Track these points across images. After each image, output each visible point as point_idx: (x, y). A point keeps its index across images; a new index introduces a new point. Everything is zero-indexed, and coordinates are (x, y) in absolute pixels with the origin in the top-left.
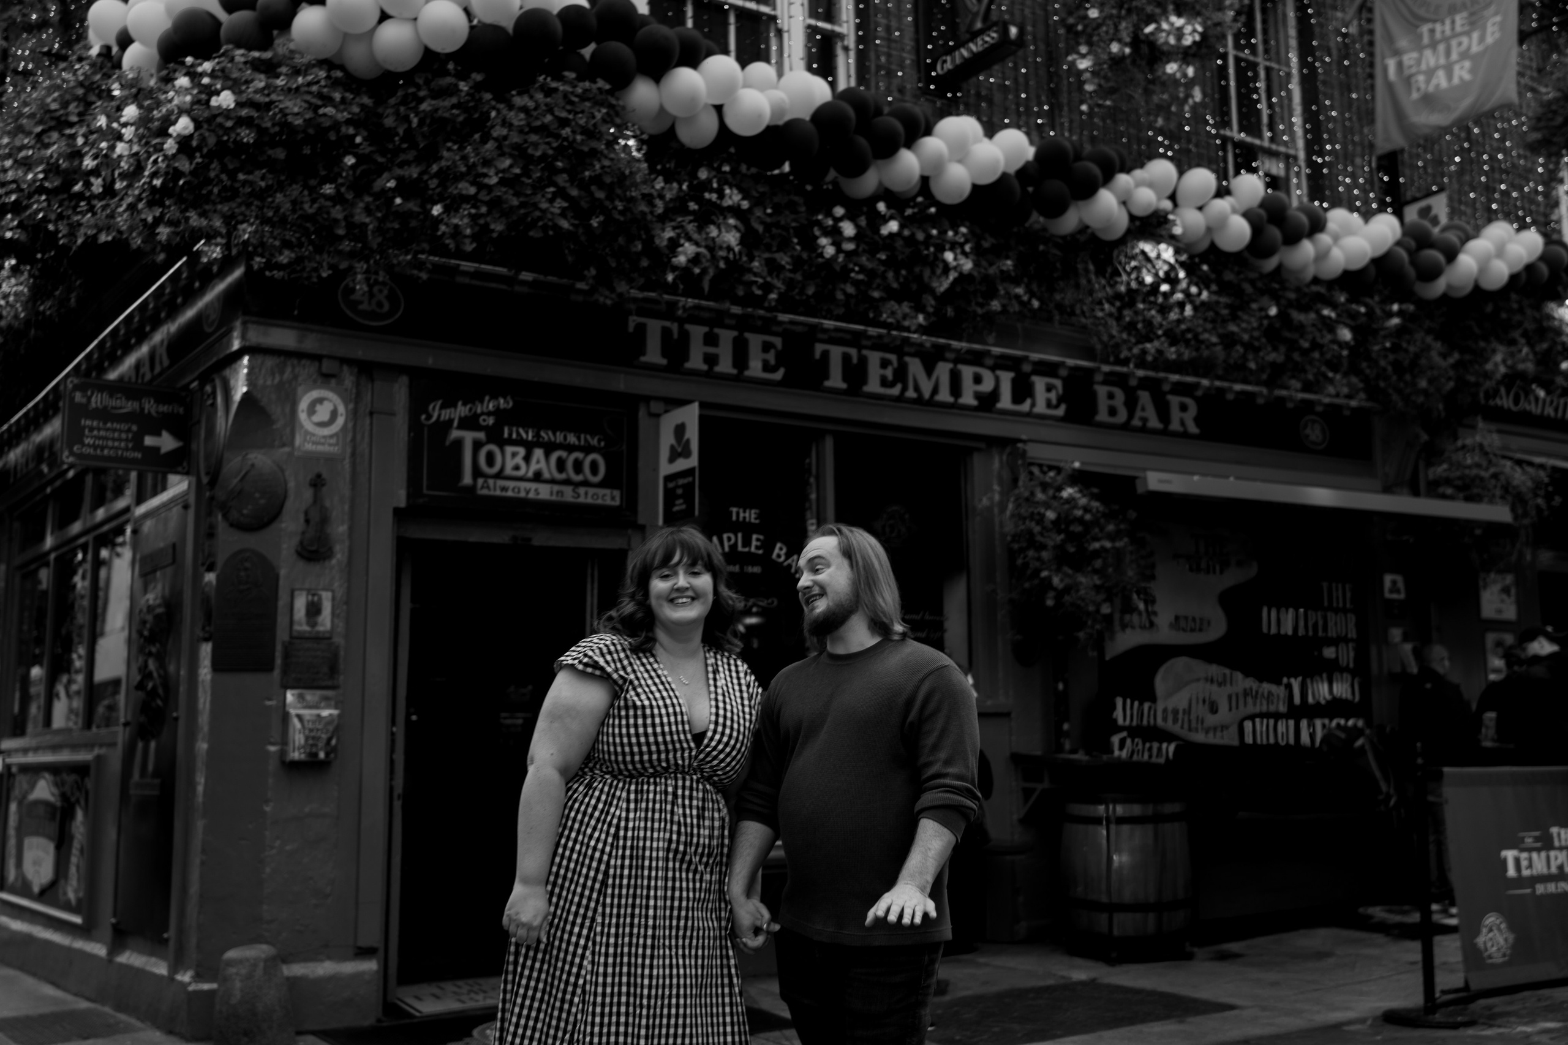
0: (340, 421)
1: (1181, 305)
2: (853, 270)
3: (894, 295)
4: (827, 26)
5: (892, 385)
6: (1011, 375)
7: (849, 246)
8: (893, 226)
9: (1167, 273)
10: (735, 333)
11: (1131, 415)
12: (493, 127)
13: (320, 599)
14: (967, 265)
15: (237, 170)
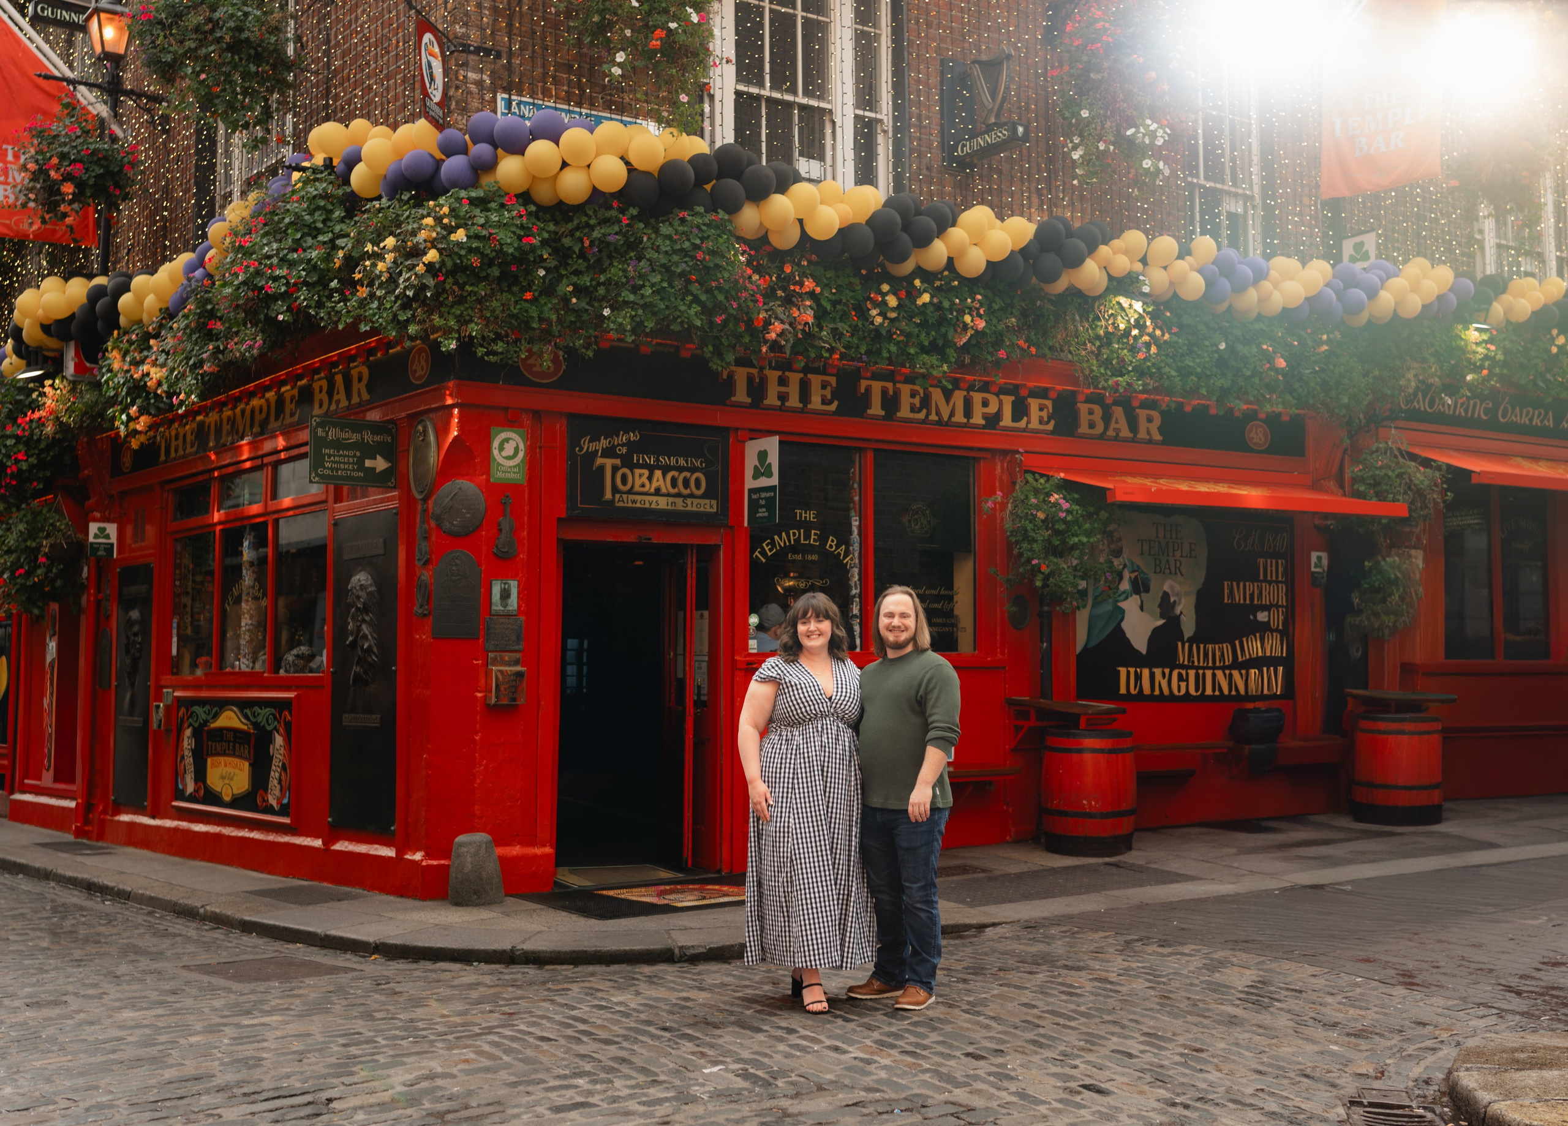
0: (521, 454)
1: (1148, 345)
2: (895, 333)
3: (923, 350)
4: (872, 115)
5: (920, 410)
6: (1013, 398)
7: (893, 315)
8: (926, 298)
9: (1137, 321)
10: (802, 376)
11: (1106, 428)
12: (644, 249)
13: (509, 586)
14: (981, 324)
15: (465, 284)
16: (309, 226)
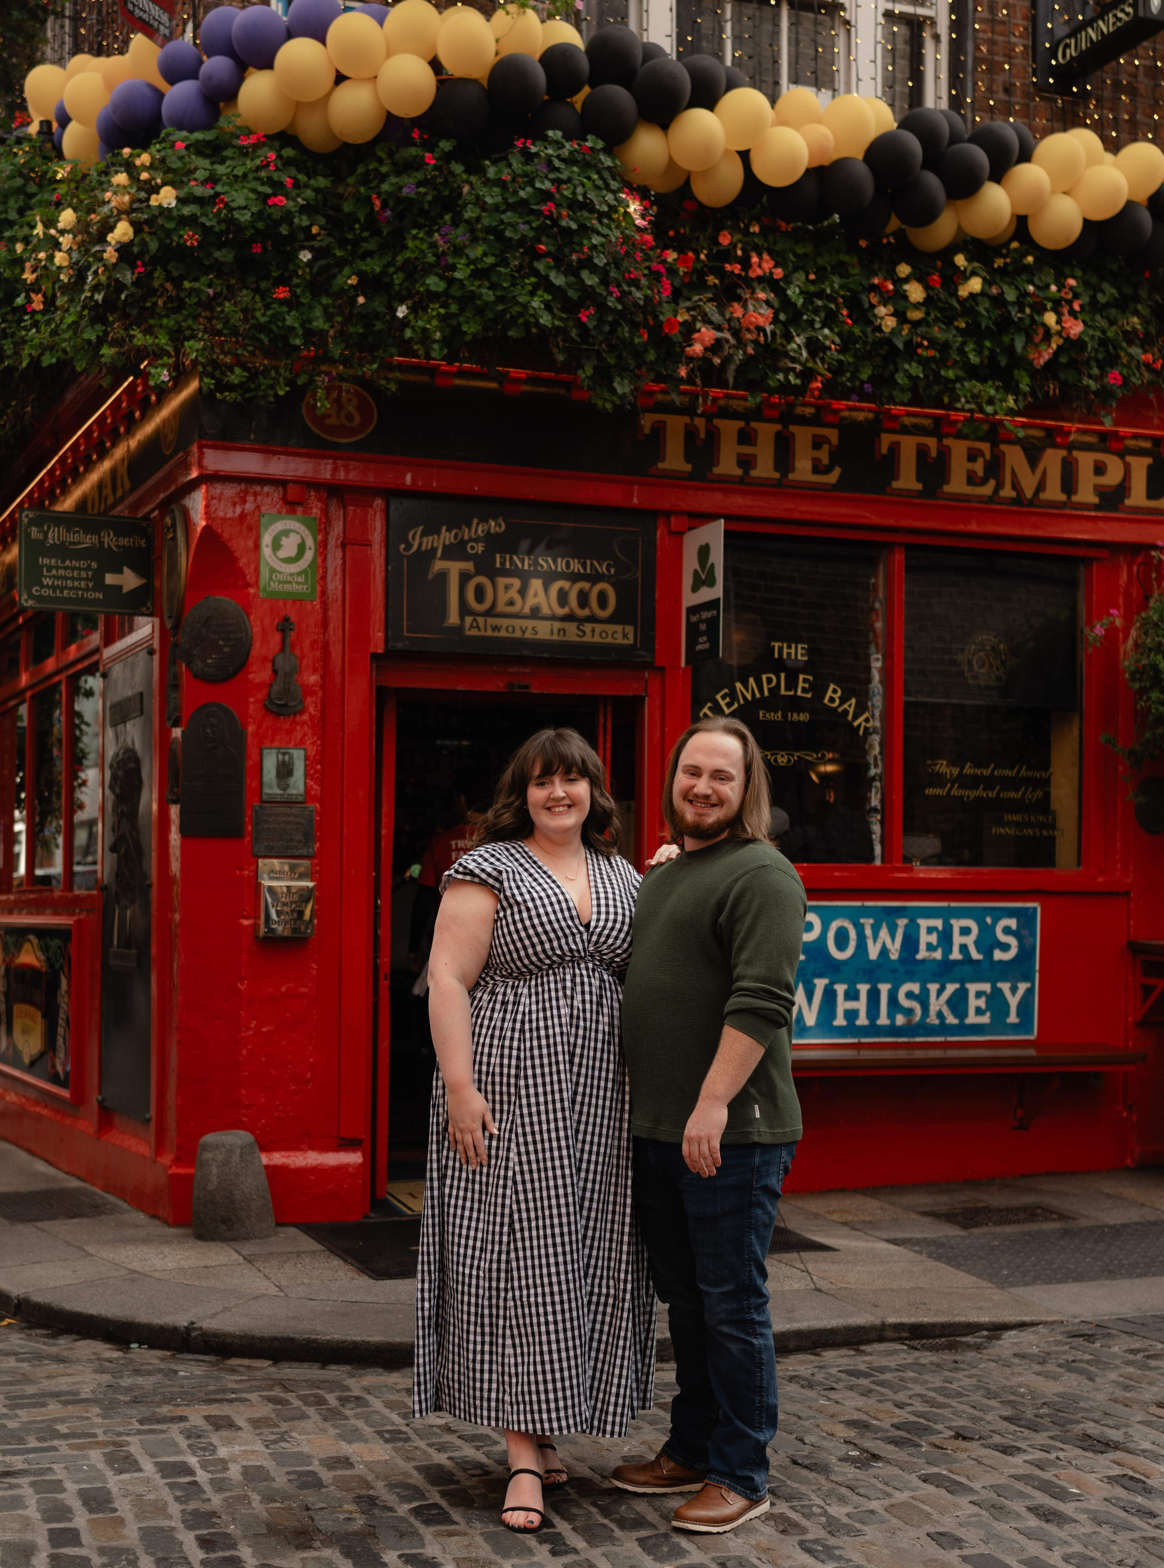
0: (309, 555)
2: (920, 345)
3: (973, 373)
5: (983, 482)
6: (1149, 460)
7: (916, 315)
8: (975, 284)
10: (778, 427)
12: (465, 205)
13: (291, 758)
14: (1076, 328)
15: (182, 278)
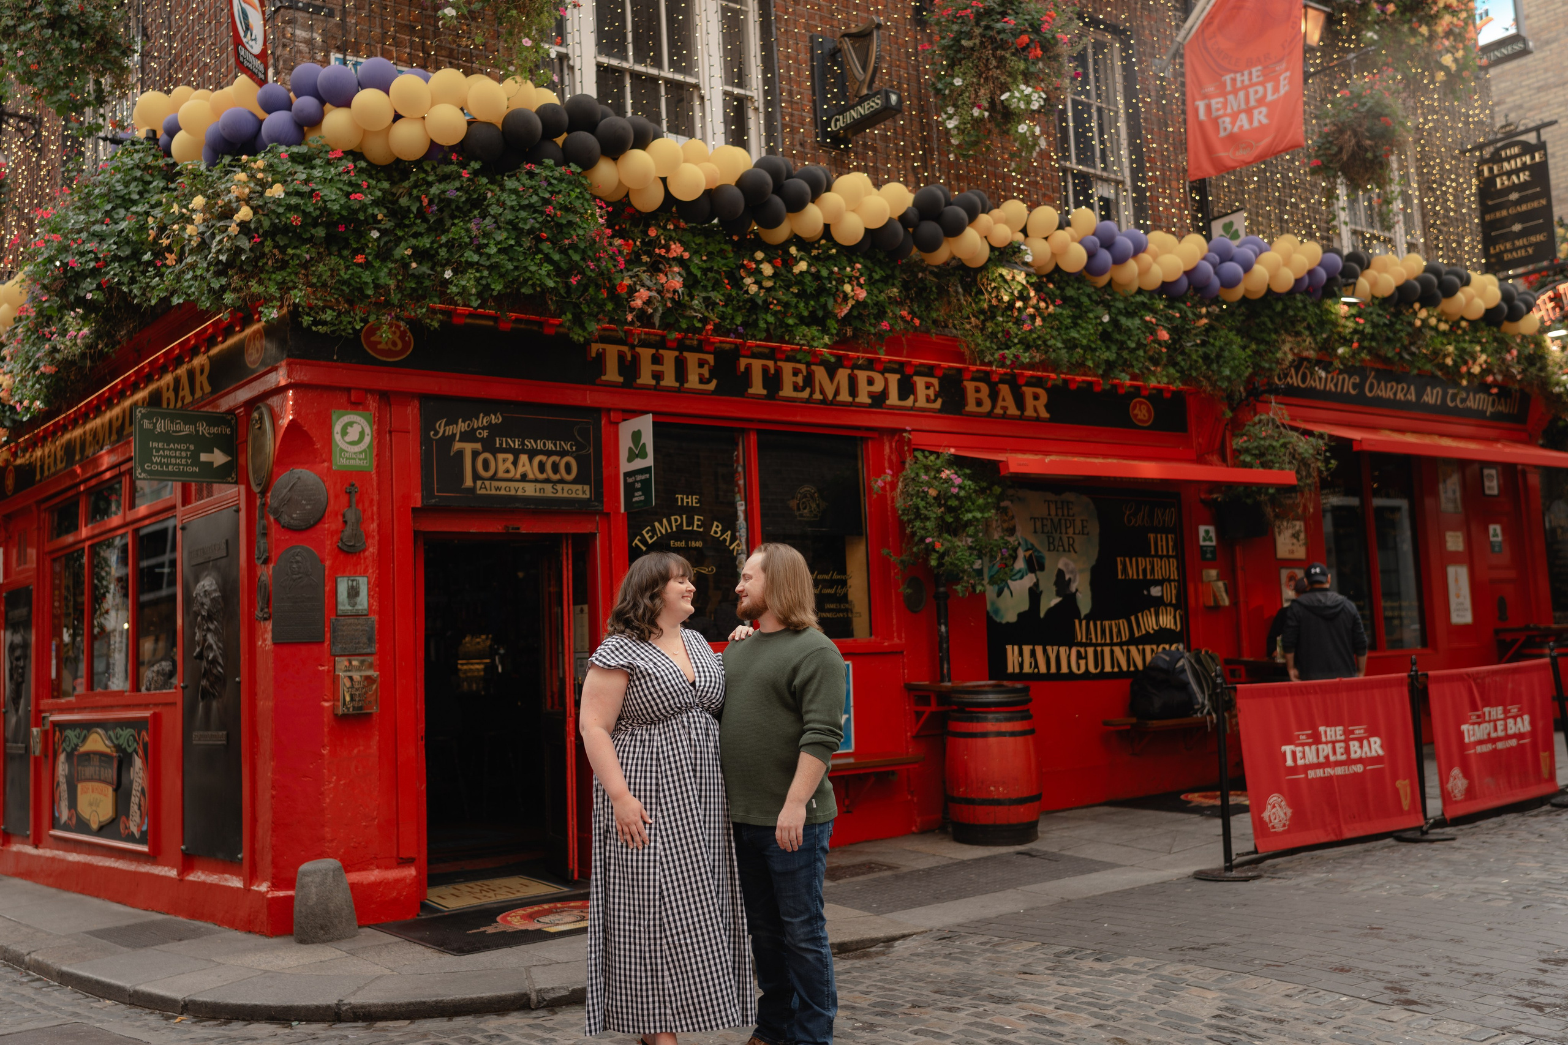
0: (367, 439)
1: (1033, 317)
2: (772, 303)
3: (802, 321)
4: (742, 91)
5: (803, 389)
6: (898, 376)
7: (769, 284)
8: (803, 266)
9: (1020, 292)
10: (677, 353)
11: (994, 406)
12: (489, 205)
14: (862, 294)
15: (286, 246)
16: (122, 197)
